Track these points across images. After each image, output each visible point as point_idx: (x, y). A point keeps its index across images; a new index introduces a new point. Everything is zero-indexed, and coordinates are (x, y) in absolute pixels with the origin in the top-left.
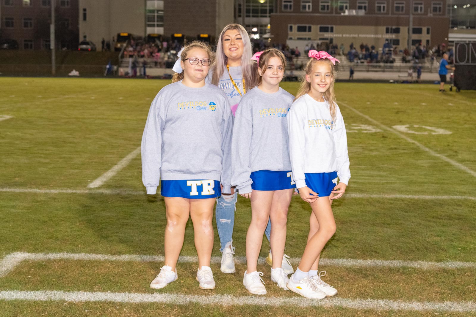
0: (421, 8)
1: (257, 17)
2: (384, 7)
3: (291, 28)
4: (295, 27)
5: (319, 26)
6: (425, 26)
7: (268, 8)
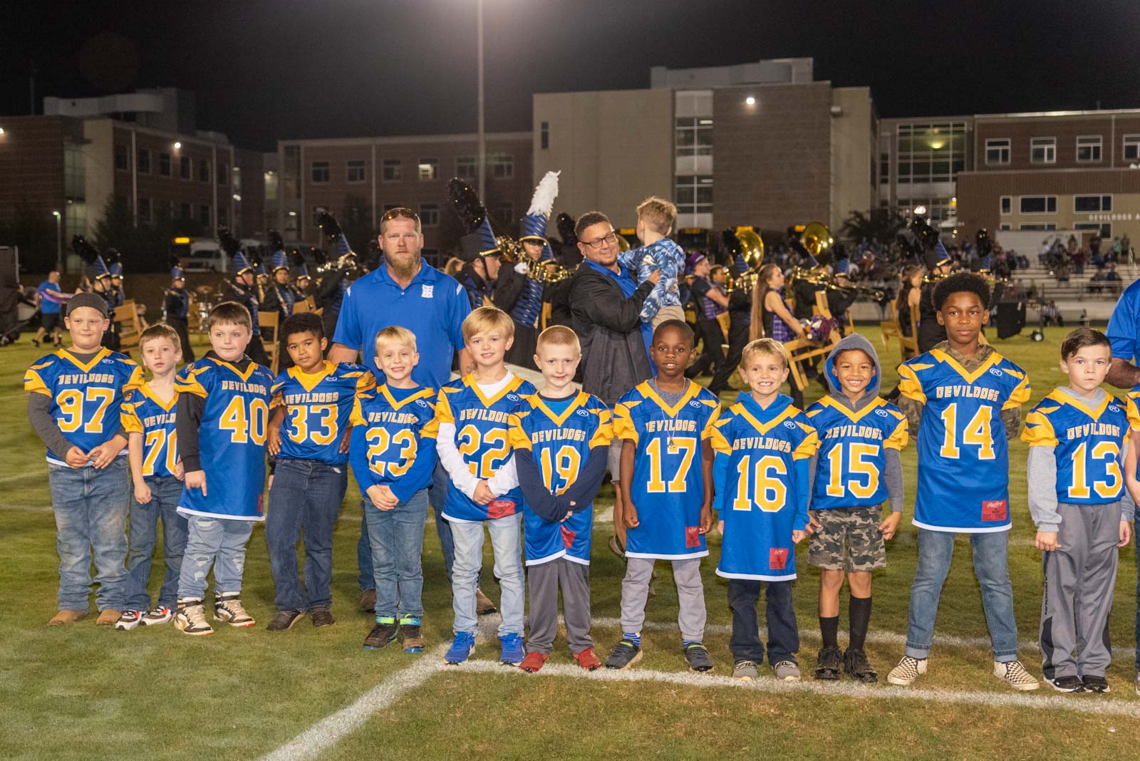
1: (926, 180)
3: (1006, 204)
4: (1016, 202)
5: (1074, 197)
7: (951, 160)
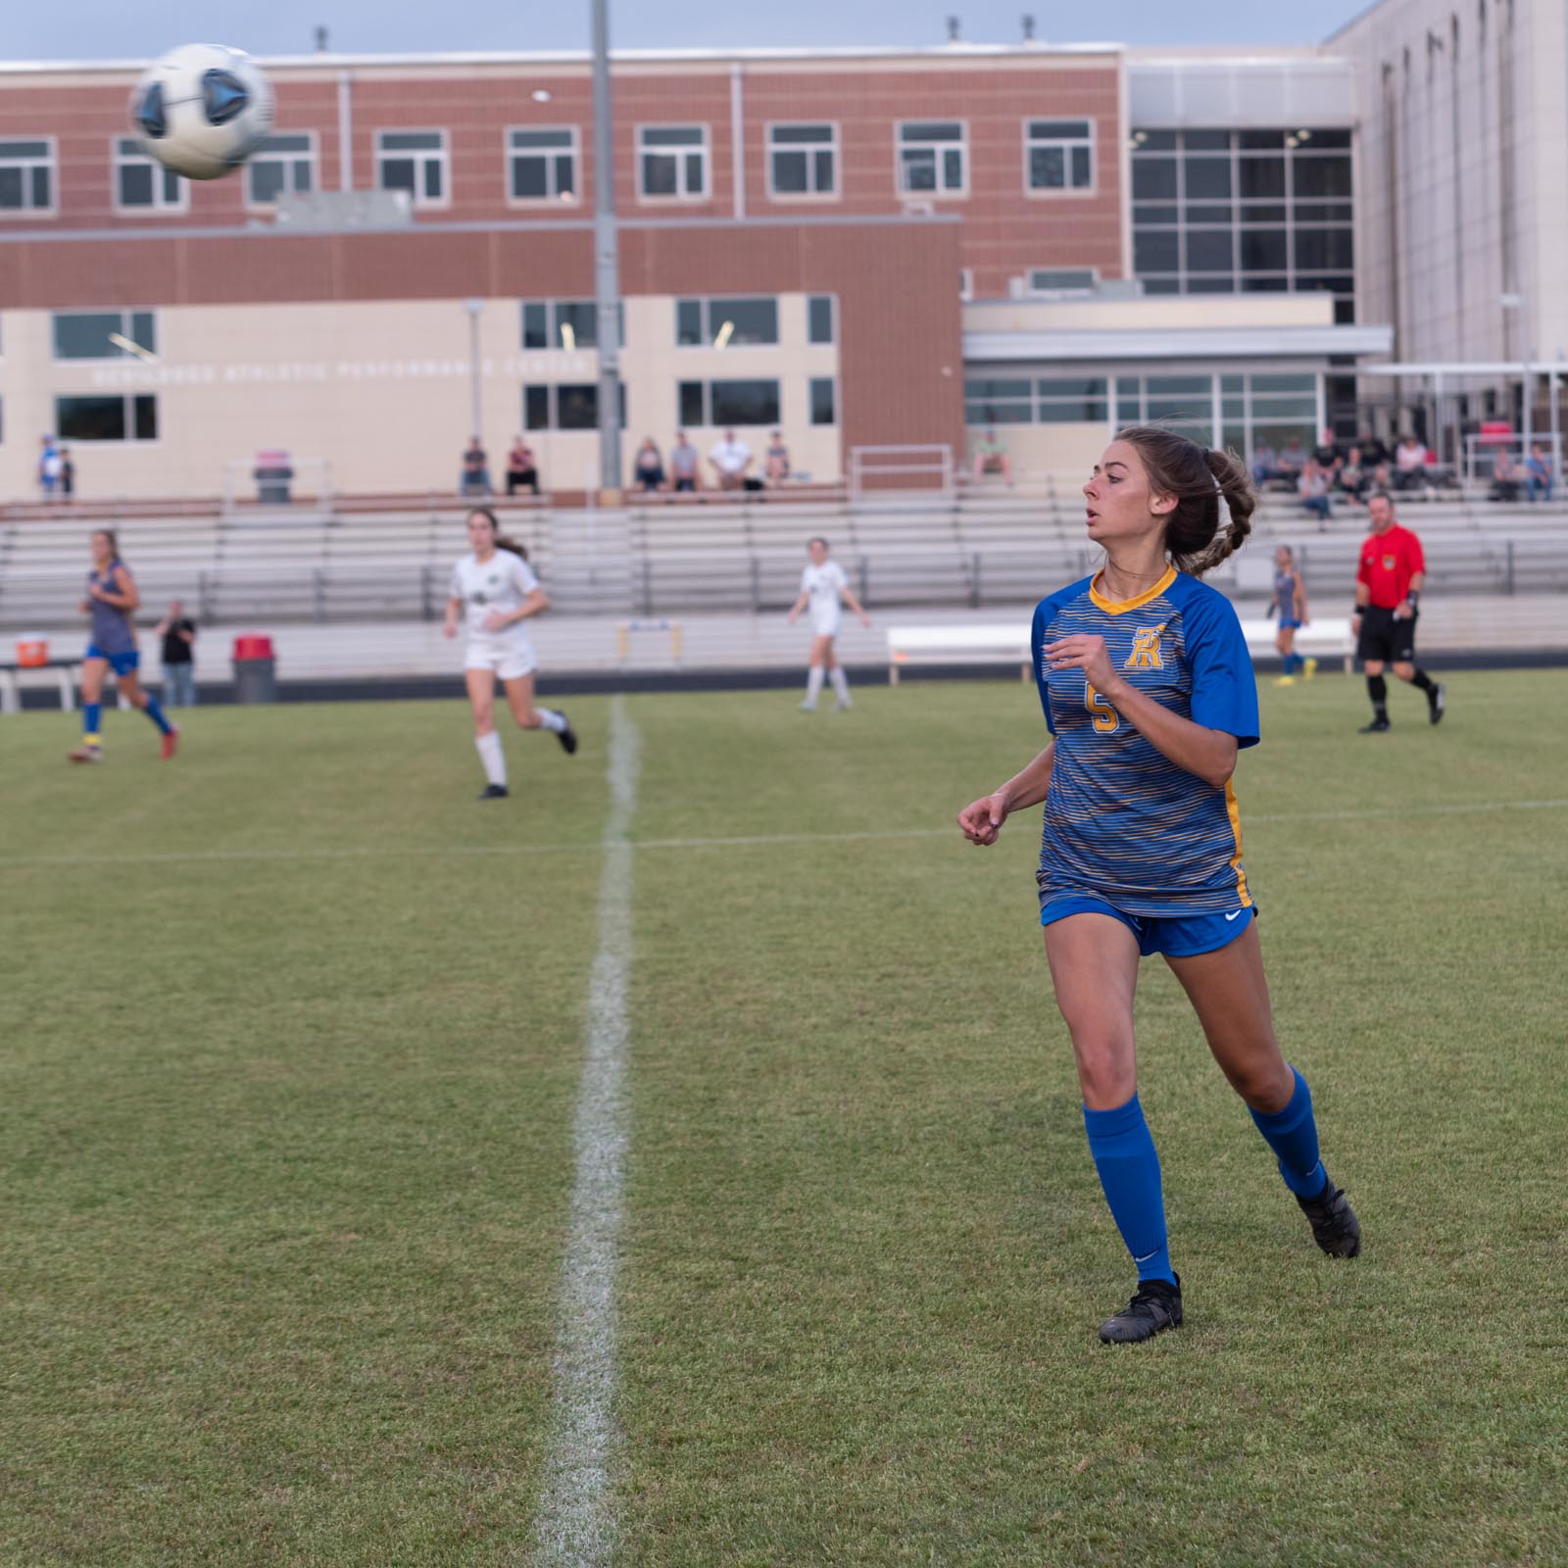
0: (953, 158)
2: (694, 162)
6: (793, 287)
